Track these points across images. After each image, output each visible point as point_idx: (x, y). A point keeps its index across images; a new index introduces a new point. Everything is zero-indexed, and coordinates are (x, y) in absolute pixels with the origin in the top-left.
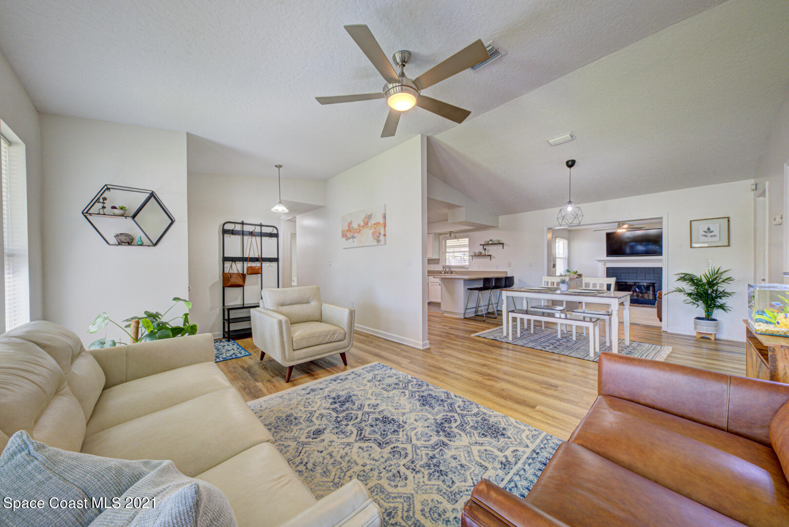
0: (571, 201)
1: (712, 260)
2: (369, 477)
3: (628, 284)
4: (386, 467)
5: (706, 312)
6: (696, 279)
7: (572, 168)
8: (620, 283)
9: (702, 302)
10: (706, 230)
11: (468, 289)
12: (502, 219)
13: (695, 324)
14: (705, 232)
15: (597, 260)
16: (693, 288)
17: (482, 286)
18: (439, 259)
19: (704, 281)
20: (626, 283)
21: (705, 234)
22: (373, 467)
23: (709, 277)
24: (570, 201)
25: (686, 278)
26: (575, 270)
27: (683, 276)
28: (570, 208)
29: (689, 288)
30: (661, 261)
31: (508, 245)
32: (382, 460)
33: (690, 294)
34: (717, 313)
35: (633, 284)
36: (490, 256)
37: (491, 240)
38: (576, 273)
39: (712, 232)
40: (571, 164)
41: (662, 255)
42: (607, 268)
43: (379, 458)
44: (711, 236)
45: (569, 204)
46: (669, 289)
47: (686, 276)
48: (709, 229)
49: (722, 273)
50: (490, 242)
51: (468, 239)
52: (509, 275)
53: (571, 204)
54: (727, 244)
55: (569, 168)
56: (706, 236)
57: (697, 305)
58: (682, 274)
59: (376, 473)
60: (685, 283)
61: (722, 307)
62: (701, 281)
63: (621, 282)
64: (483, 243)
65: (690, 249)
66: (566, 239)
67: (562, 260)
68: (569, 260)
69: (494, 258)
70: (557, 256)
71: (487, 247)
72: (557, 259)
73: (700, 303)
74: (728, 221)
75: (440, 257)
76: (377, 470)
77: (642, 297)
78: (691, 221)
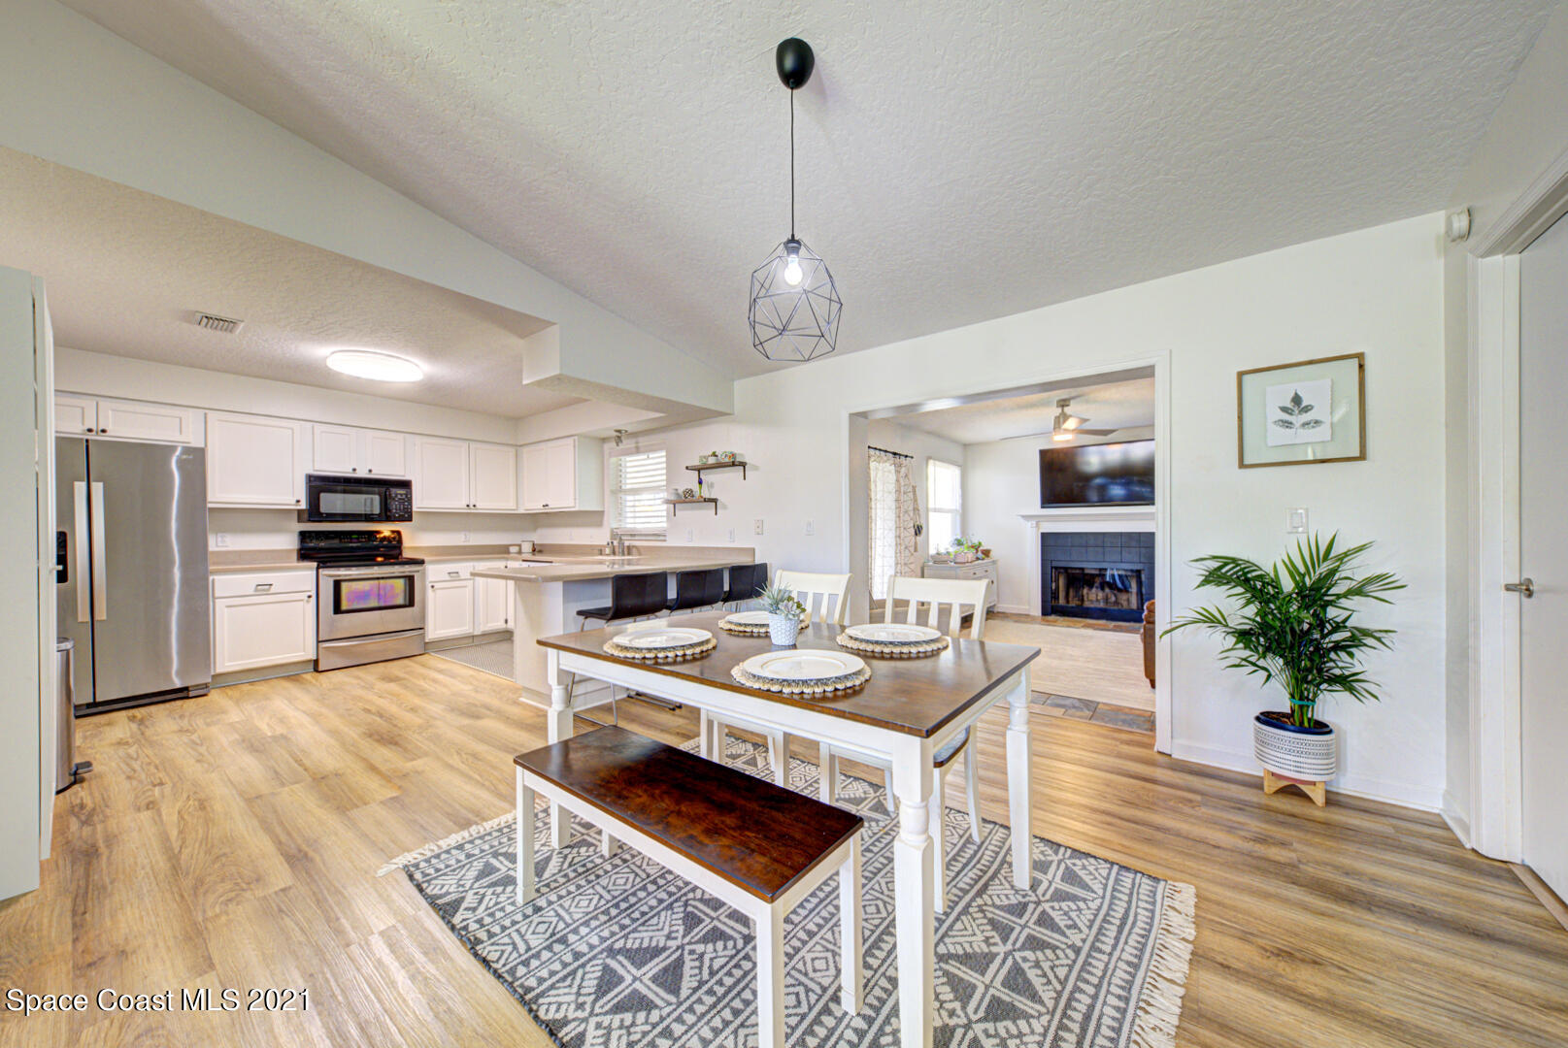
1: (1307, 510)
3: (1086, 571)
5: (1293, 696)
6: (1260, 578)
8: (1070, 571)
9: (1281, 661)
10: (1289, 404)
11: (580, 613)
12: (743, 389)
13: (1261, 741)
14: (1284, 409)
15: (1023, 517)
16: (1252, 610)
17: (607, 602)
18: (603, 512)
19: (1288, 585)
20: (1082, 569)
21: (1286, 417)
23: (1302, 570)
24: (793, 240)
25: (1229, 573)
26: (976, 541)
27: (1215, 564)
29: (1239, 609)
30: (1151, 517)
31: (756, 468)
33: (1243, 636)
34: (1330, 705)
35: (1097, 572)
36: (715, 501)
37: (714, 455)
38: (976, 547)
39: (1307, 409)
41: (1153, 504)
42: (1043, 534)
44: (1305, 424)
46: (1175, 614)
47: (1226, 564)
48: (1297, 400)
49: (1342, 558)
50: (712, 461)
51: (664, 453)
52: (758, 561)
54: (1357, 454)
56: (1288, 424)
57: (1266, 674)
58: (1214, 557)
60: (1222, 591)
61: (1346, 682)
62: (1275, 583)
63: (1071, 568)
64: (696, 463)
66: (959, 466)
67: (950, 515)
68: (964, 515)
69: (725, 507)
70: (931, 505)
71: (706, 476)
72: (931, 514)
73: (1275, 663)
74: (1361, 366)
75: (603, 505)
77: (1116, 603)
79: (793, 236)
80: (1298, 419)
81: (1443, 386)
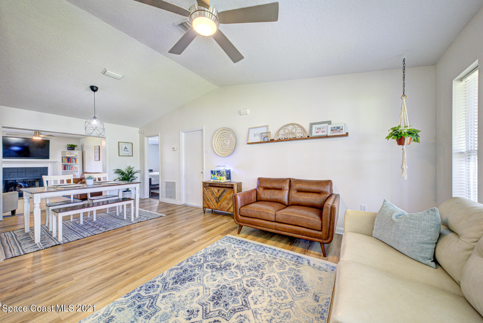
0: (96, 117)
2: (277, 291)
4: (266, 286)
7: (95, 92)
10: (125, 148)
14: (124, 148)
21: (124, 149)
22: (269, 292)
28: (95, 122)
32: (261, 288)
39: (127, 149)
40: (94, 89)
43: (261, 290)
44: (127, 151)
45: (94, 119)
48: (126, 147)
53: (96, 119)
55: (93, 92)
56: (125, 150)
59: (273, 289)
65: (119, 156)
74: (132, 145)
76: (270, 289)
78: (119, 142)
79: (95, 116)
80: (126, 150)
81: (139, 150)
